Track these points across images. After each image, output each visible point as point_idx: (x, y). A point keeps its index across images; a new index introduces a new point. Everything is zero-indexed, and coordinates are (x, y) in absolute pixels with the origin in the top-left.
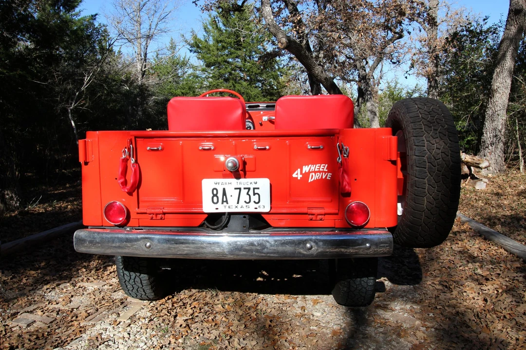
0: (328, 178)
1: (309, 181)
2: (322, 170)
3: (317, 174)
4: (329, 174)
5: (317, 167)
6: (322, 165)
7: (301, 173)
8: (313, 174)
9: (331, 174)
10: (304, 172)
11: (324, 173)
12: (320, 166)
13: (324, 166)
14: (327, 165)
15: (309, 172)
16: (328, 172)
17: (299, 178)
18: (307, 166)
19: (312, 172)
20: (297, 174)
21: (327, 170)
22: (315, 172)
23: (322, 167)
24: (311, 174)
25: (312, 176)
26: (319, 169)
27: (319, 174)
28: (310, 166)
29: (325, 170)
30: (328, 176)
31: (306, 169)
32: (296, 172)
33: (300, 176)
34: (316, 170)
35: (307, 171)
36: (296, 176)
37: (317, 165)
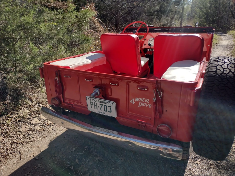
0: (149, 107)
1: (139, 106)
2: (146, 102)
3: (143, 103)
4: (150, 105)
5: (143, 100)
6: (146, 99)
7: (134, 101)
8: (141, 103)
9: (151, 105)
10: (136, 101)
11: (147, 104)
12: (145, 100)
13: (148, 100)
14: (149, 100)
15: (139, 102)
16: (150, 104)
17: (133, 104)
18: (138, 98)
19: (140, 102)
20: (132, 101)
21: (149, 103)
22: (142, 102)
23: (146, 100)
24: (140, 103)
25: (140, 104)
26: (145, 101)
27: (144, 103)
28: (139, 98)
29: (148, 102)
30: (150, 106)
31: (137, 99)
32: (132, 100)
33: (134, 103)
34: (143, 101)
35: (138, 101)
36: (132, 102)
37: (143, 99)
